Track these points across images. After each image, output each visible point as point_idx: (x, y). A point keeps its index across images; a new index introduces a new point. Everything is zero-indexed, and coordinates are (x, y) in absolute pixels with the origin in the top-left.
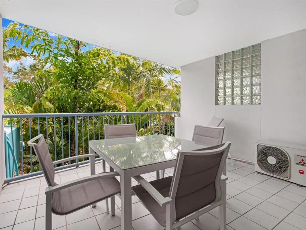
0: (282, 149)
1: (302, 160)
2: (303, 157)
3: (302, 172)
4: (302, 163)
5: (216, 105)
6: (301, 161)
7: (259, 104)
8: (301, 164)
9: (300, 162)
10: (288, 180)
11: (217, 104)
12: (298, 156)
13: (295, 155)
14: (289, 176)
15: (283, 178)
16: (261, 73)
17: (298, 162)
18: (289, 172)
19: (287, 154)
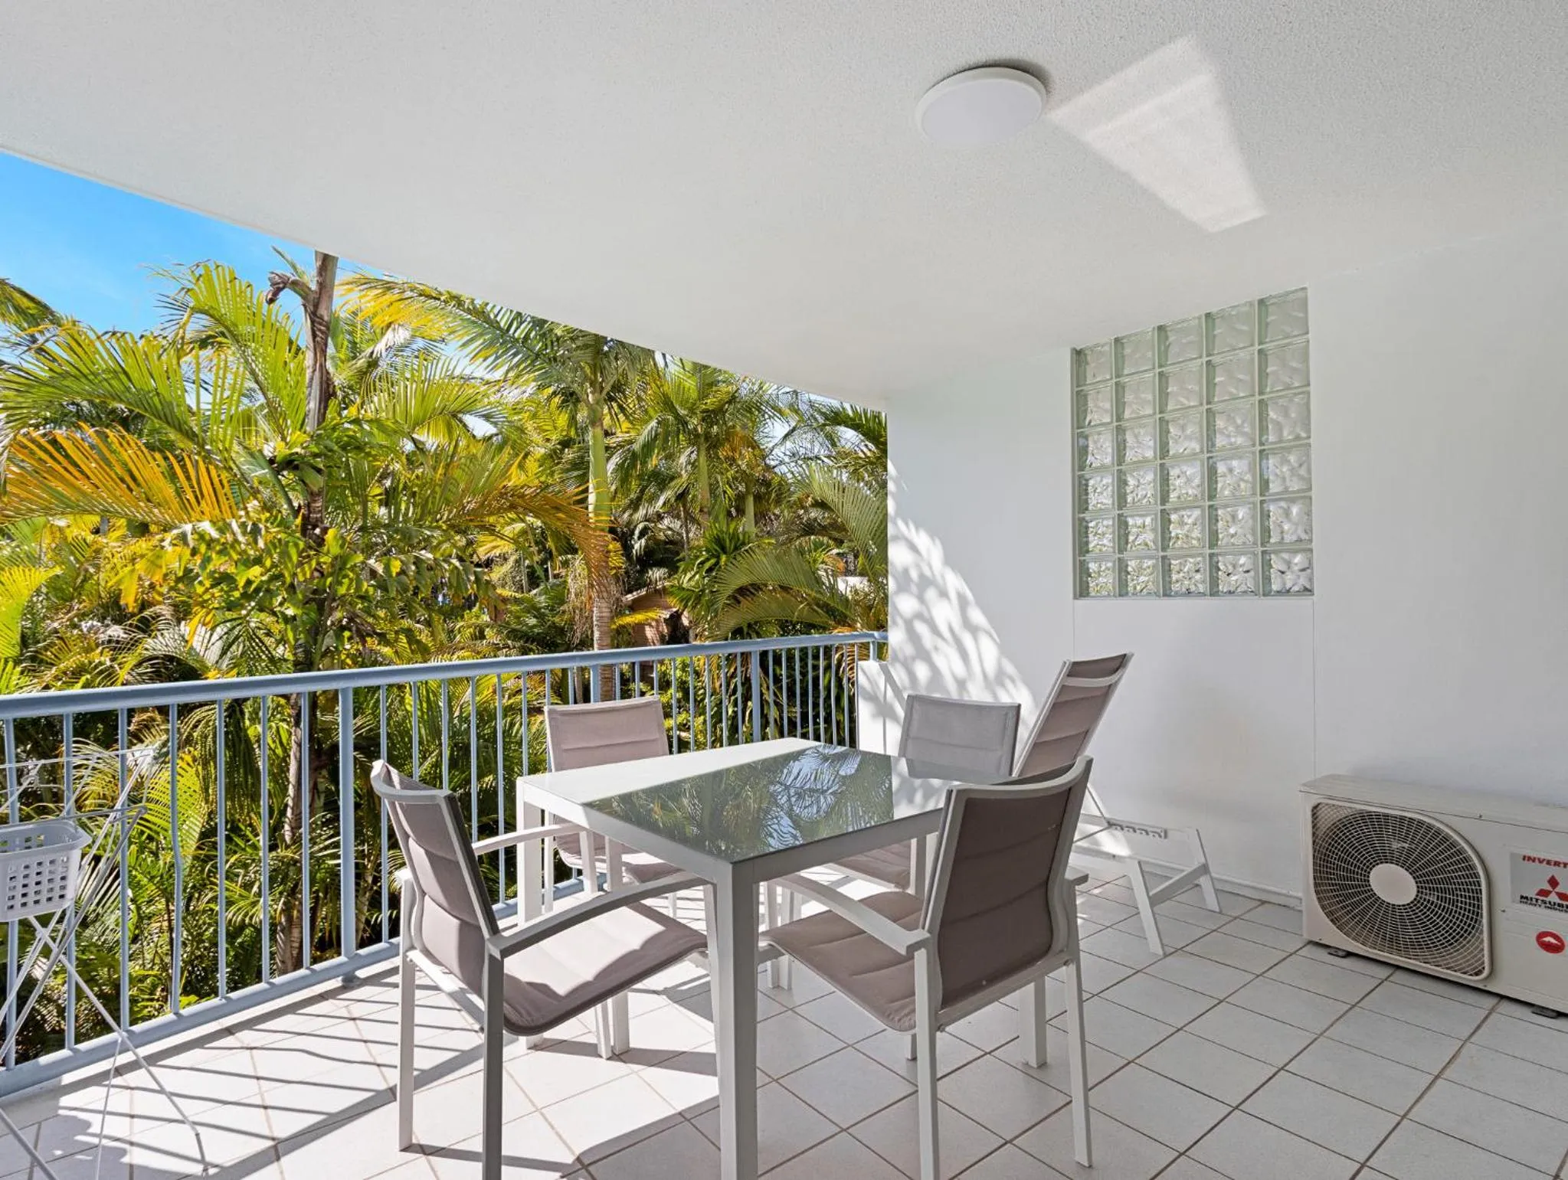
0: (1442, 827)
1: (1553, 882)
2: (1557, 864)
3: (1552, 940)
4: (1553, 898)
5: (1075, 598)
6: (1548, 887)
7: (1306, 589)
8: (1544, 902)
9: (1543, 893)
10: (1480, 986)
11: (1082, 591)
12: (1529, 858)
13: (1513, 856)
14: (1487, 965)
15: (1458, 974)
16: (1309, 437)
17: (1532, 893)
18: (1486, 944)
19: (1470, 852)
